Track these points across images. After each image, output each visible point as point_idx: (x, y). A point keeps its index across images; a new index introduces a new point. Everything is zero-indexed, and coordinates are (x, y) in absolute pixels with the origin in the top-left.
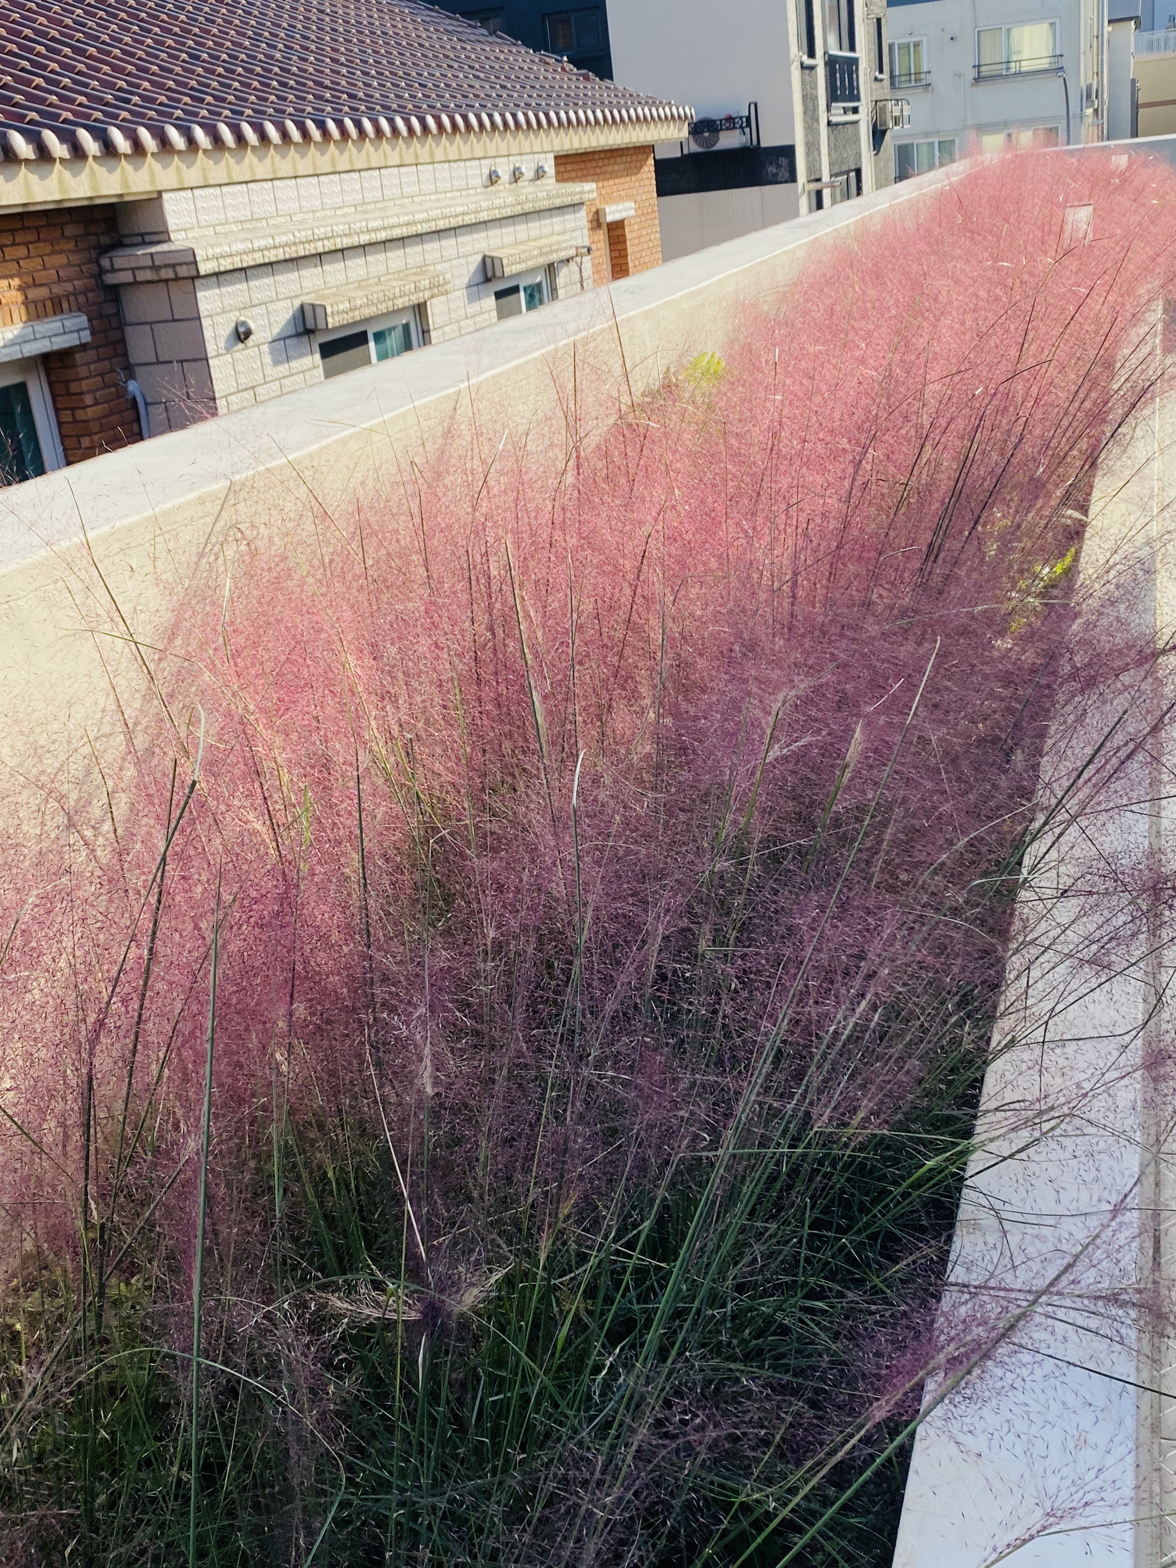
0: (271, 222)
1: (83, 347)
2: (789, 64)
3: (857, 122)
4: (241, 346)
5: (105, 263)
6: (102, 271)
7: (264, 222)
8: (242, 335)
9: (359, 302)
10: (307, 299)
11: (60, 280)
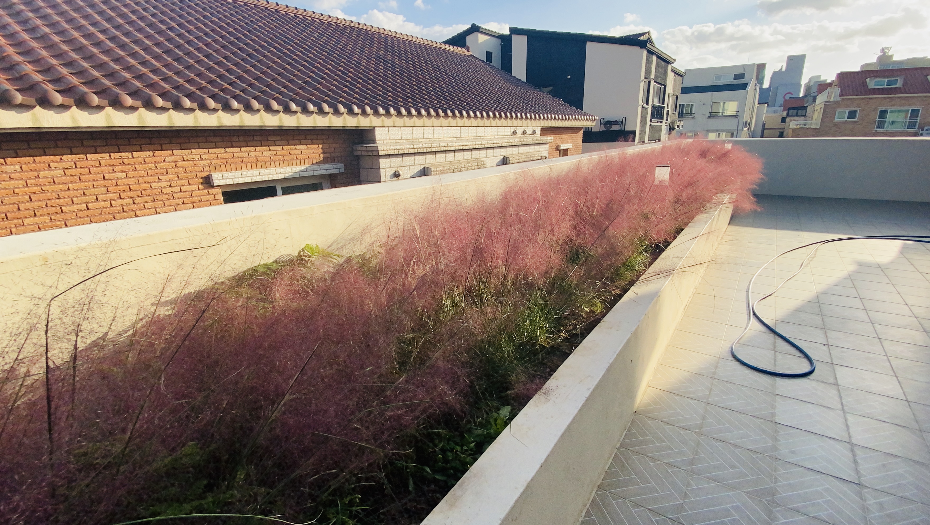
0: (420, 140)
1: (340, 174)
2: (638, 106)
3: (661, 126)
4: (396, 178)
5: (354, 148)
6: (353, 151)
7: (417, 140)
8: (396, 175)
9: (446, 168)
10: (426, 166)
11: (335, 152)
